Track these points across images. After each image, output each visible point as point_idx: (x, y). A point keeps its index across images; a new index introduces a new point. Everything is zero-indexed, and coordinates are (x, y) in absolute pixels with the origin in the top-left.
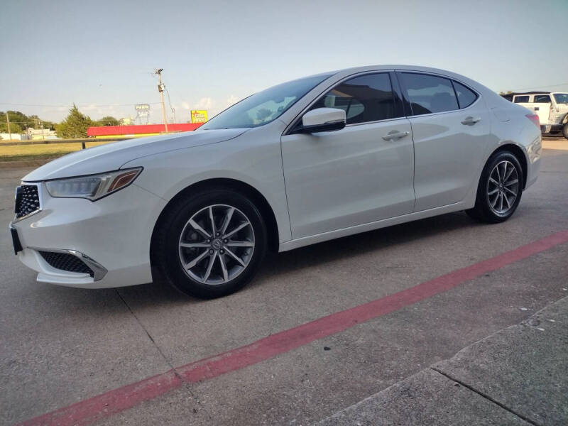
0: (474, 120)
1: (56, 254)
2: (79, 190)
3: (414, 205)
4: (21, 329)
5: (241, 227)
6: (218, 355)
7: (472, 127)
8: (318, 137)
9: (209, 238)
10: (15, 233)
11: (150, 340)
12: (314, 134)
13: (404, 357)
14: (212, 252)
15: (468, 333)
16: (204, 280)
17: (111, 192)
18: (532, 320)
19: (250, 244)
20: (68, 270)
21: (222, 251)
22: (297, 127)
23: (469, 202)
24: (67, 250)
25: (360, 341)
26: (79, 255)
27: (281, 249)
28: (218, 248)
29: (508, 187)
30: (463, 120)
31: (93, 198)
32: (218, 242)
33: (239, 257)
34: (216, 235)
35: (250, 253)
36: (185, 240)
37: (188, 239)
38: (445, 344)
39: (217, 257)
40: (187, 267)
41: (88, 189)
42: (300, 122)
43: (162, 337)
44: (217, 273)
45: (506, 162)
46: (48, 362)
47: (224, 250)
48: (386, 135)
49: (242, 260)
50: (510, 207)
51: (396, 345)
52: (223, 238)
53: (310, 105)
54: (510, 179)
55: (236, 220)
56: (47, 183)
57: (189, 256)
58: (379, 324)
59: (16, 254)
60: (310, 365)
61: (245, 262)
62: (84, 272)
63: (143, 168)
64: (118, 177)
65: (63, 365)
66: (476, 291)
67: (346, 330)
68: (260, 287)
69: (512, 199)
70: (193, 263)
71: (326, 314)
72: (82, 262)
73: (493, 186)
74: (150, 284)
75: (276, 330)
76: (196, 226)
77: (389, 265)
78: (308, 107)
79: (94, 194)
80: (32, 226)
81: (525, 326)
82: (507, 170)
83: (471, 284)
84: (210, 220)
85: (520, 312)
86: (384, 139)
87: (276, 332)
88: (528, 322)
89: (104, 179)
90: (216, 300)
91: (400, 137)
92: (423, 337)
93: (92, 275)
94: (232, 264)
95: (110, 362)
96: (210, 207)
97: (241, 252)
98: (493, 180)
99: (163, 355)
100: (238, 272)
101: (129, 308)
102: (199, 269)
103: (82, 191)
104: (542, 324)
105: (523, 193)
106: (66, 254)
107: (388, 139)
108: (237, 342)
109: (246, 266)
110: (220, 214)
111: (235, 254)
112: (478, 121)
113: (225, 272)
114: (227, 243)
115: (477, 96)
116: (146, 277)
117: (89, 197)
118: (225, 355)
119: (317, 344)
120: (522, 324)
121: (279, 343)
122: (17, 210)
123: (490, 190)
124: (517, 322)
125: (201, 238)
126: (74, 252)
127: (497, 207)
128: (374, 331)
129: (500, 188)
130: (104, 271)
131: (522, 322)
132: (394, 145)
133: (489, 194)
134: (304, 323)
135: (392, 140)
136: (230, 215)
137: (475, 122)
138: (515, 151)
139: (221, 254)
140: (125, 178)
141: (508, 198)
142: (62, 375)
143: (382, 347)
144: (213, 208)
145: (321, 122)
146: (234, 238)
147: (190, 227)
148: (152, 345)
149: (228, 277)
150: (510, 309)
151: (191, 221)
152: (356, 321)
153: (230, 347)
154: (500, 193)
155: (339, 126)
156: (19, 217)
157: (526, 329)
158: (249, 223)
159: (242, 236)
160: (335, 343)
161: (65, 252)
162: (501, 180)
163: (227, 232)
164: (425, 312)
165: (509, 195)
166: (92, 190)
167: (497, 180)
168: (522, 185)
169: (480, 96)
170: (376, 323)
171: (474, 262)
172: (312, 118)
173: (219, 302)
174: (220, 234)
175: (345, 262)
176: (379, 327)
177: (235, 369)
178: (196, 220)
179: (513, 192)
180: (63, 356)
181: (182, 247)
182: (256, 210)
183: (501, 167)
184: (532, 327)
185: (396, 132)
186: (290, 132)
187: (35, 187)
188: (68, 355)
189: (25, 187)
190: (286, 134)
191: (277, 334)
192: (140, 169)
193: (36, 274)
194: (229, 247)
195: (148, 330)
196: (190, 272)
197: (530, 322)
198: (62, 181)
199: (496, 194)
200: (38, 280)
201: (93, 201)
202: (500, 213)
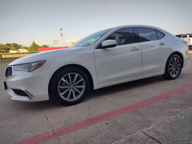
0: (164, 43)
1: (17, 90)
2: (25, 68)
3: (142, 73)
4: (5, 116)
5: (80, 81)
6: (69, 126)
7: (162, 46)
8: (107, 50)
9: (69, 85)
10: (5, 83)
11: (47, 120)
12: (106, 49)
13: (134, 127)
14: (70, 89)
15: (158, 119)
16: (67, 99)
17: (35, 69)
18: (180, 114)
19: (83, 87)
20: (21, 95)
21: (73, 89)
22: (100, 46)
23: (162, 72)
24: (21, 89)
25: (119, 121)
26: (24, 91)
27: (94, 89)
28: (72, 88)
29: (176, 67)
30: (160, 43)
31: (29, 71)
32: (72, 86)
33: (79, 91)
34: (71, 84)
35: (84, 90)
36: (61, 85)
37: (62, 85)
38: (149, 123)
39: (72, 91)
40: (61, 95)
41: (28, 68)
42: (101, 45)
43: (51, 119)
44: (72, 97)
45: (176, 58)
46: (12, 127)
47: (74, 89)
48: (132, 49)
49: (81, 92)
50: (177, 74)
51: (132, 123)
52: (74, 84)
53: (105, 39)
54: (177, 64)
55: (78, 78)
56: (15, 66)
57: (62, 91)
58: (126, 115)
59: (5, 90)
60: (100, 130)
61: (82, 93)
62: (26, 96)
63: (46, 61)
64: (38, 64)
65: (17, 128)
66: (162, 103)
67: (114, 117)
68: (87, 102)
69: (178, 71)
70: (63, 93)
71: (108, 111)
72: (25, 93)
73: (171, 67)
74: (48, 100)
75: (90, 117)
76: (64, 80)
77: (133, 94)
78: (104, 39)
79: (29, 70)
80: (10, 80)
81: (177, 116)
82: (176, 61)
83: (161, 101)
84: (69, 78)
85: (177, 111)
86: (131, 50)
87: (90, 118)
88: (178, 115)
89: (33, 65)
90: (71, 106)
91: (137, 50)
92: (141, 120)
93: (28, 97)
94: (77, 94)
95: (32, 127)
96: (69, 74)
97: (80, 89)
98: (171, 64)
99: (50, 125)
100: (79, 96)
101: (42, 109)
102: (66, 95)
103: (26, 69)
104: (183, 116)
105: (182, 69)
106: (20, 90)
107: (132, 50)
108: (76, 121)
109: (82, 94)
110: (73, 76)
111: (78, 90)
112: (165, 44)
113: (75, 96)
114: (75, 86)
115: (165, 35)
116: (47, 98)
117: (28, 71)
118: (71, 126)
119: (104, 122)
120: (176, 116)
121: (91, 121)
122: (6, 75)
123: (170, 68)
124: (175, 115)
125: (66, 85)
126: (23, 89)
127: (173, 74)
128: (124, 118)
129: (173, 67)
130: (32, 96)
131: (176, 115)
132: (134, 52)
133: (169, 69)
134: (100, 115)
135: (133, 51)
136: (76, 77)
137: (164, 44)
138: (179, 54)
139: (73, 90)
140: (40, 64)
141: (177, 71)
142: (15, 132)
143: (127, 123)
144: (70, 74)
145: (108, 45)
146: (78, 85)
147: (62, 81)
148: (47, 122)
149: (75, 98)
150: (174, 110)
151: (62, 79)
152: (119, 114)
153: (73, 123)
154: (174, 69)
155: (114, 46)
156: (7, 77)
157: (177, 117)
158: (83, 79)
159: (81, 84)
160: (110, 122)
161: (20, 89)
162: (174, 64)
163: (75, 82)
164: (143, 111)
165: (177, 70)
166: (29, 68)
167: (172, 64)
168: (182, 66)
169: (166, 35)
170: (126, 114)
171: (163, 93)
172: (105, 43)
173: (72, 107)
174: (73, 83)
175: (118, 93)
176: (126, 116)
177: (74, 130)
178: (64, 78)
179: (178, 69)
180: (17, 125)
181: (59, 88)
182: (86, 75)
183: (174, 60)
184: (179, 117)
185: (135, 48)
186: (98, 48)
187: (11, 67)
188: (19, 125)
189: (9, 67)
190: (96, 49)
191: (91, 118)
192: (45, 61)
193: (11, 97)
194: (76, 88)
195: (47, 116)
196: (62, 96)
197: (179, 115)
198: (19, 65)
199: (172, 69)
200: (11, 99)
201: (29, 72)
202: (174, 76)
